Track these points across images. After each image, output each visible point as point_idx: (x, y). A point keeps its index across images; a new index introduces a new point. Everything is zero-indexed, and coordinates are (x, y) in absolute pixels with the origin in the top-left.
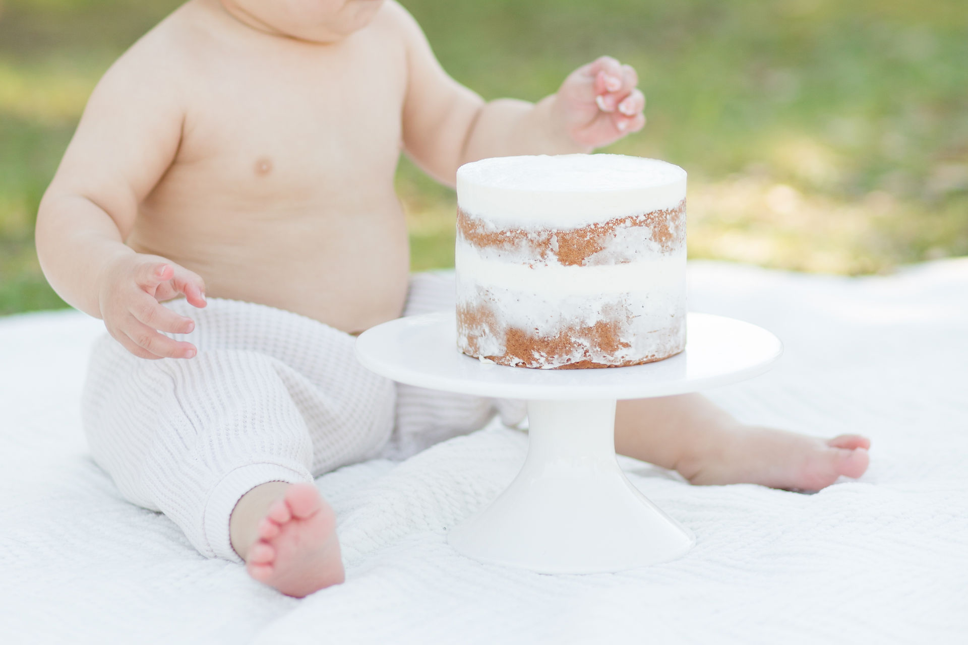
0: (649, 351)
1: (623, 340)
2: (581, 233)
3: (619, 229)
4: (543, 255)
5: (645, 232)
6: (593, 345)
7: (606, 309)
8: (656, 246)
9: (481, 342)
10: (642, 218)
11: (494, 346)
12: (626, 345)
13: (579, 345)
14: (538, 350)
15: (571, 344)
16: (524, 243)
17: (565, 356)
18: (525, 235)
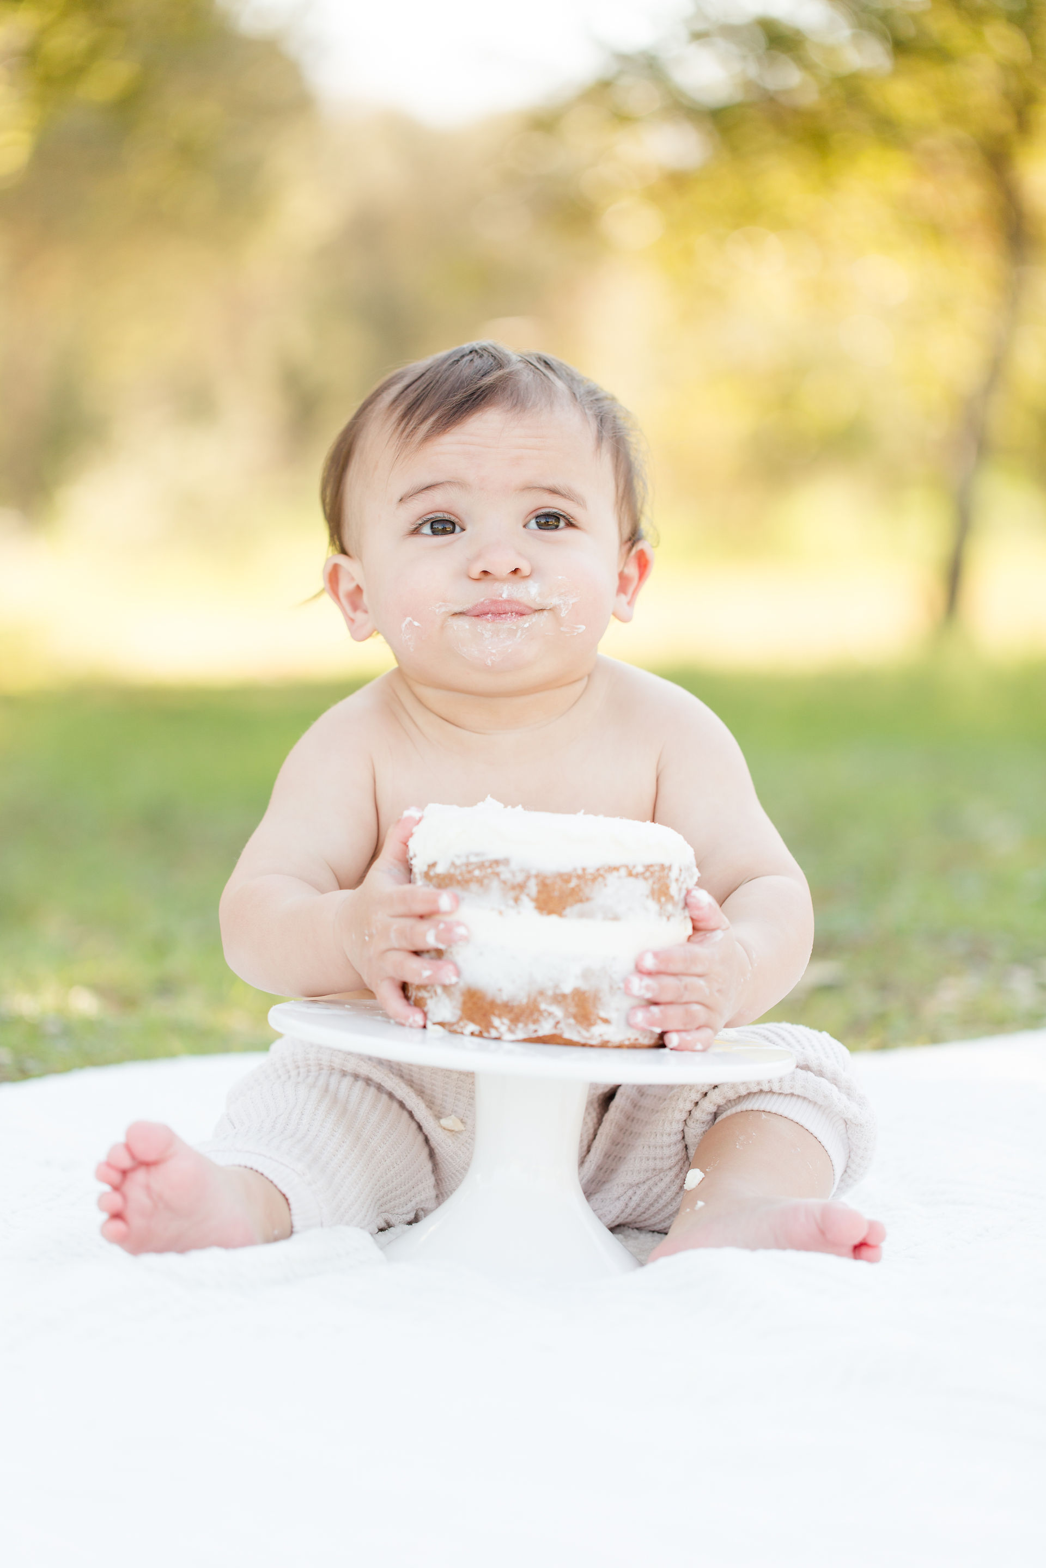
1: (603, 1014)
2: (565, 878)
3: (612, 878)
4: (516, 900)
5: (643, 887)
6: (567, 1015)
7: (586, 974)
8: (652, 905)
9: (430, 1004)
10: (640, 869)
11: (447, 1010)
12: (606, 1021)
13: (550, 1014)
14: (500, 1016)
15: (540, 1012)
16: (495, 884)
17: (532, 1027)
18: (497, 874)
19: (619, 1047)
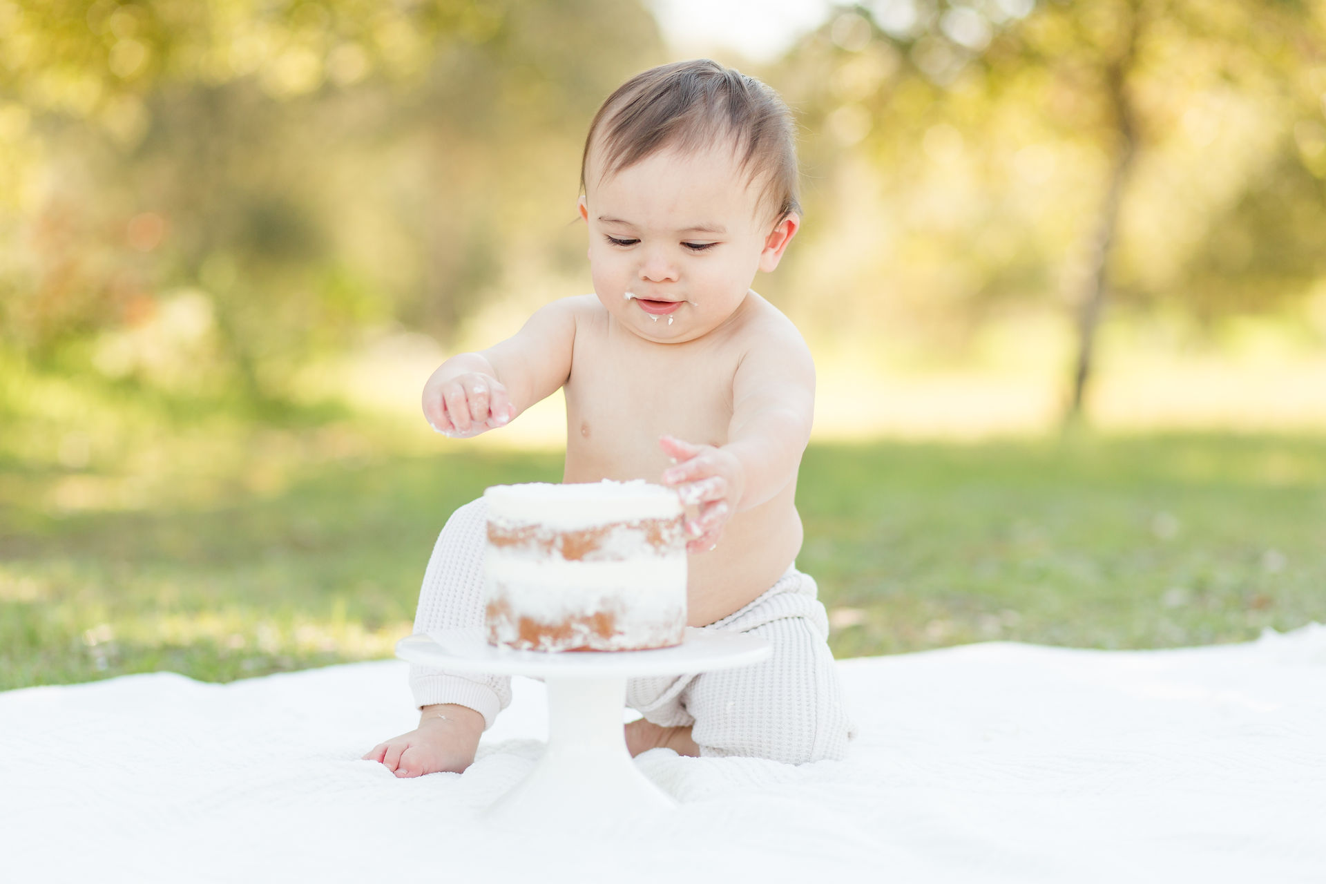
0: (644, 638)
1: (618, 628)
2: (581, 534)
3: (615, 532)
4: (549, 552)
5: (640, 536)
6: (592, 631)
7: (603, 601)
8: (649, 548)
9: (500, 630)
10: (636, 523)
11: (509, 632)
12: (621, 633)
13: (580, 632)
14: (546, 635)
15: (572, 631)
16: (533, 543)
17: (568, 641)
18: (534, 535)
19: (634, 650)
